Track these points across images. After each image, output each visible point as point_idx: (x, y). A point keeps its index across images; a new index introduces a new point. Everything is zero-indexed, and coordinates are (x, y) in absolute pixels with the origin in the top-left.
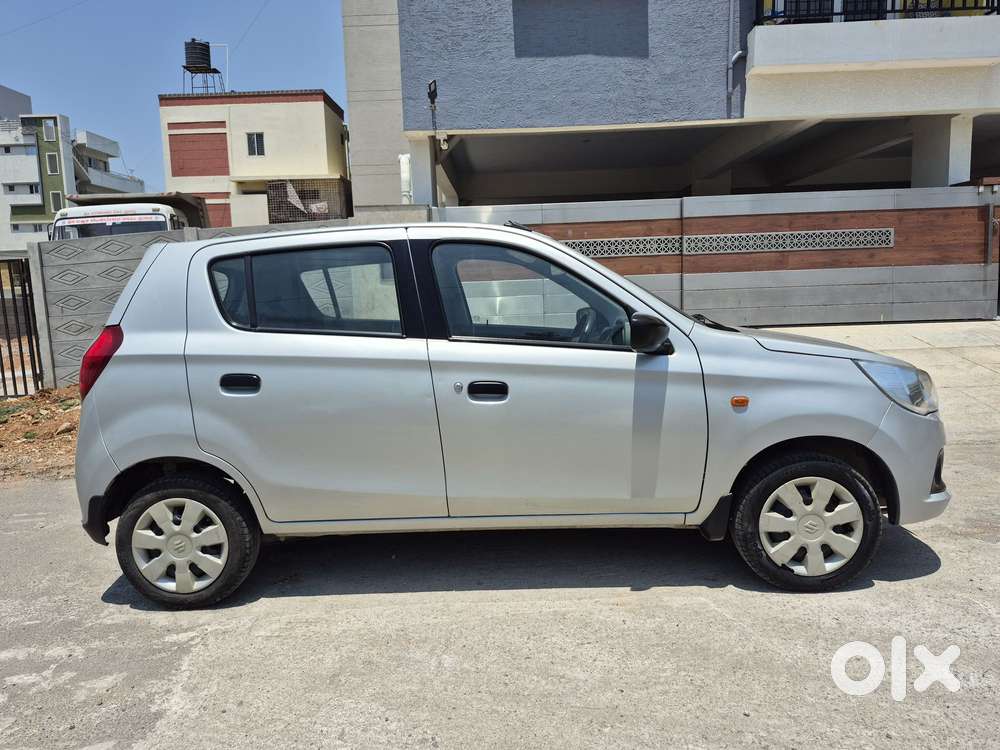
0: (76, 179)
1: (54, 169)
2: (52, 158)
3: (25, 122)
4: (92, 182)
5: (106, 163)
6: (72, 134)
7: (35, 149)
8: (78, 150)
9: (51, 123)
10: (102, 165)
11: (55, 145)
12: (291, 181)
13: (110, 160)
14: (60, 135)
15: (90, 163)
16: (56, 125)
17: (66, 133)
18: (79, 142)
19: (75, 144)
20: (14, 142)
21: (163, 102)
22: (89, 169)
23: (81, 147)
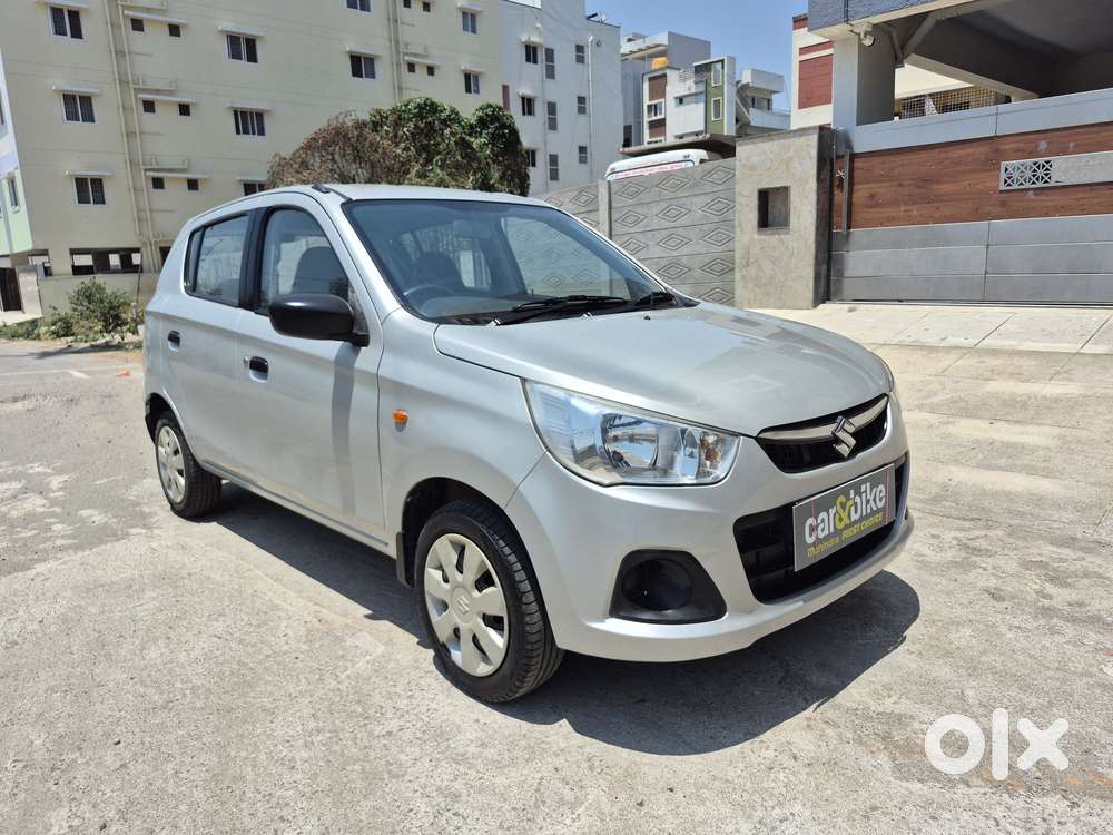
0: (737, 121)
1: (717, 115)
2: (717, 103)
3: (699, 70)
4: (752, 124)
5: (769, 101)
6: (737, 75)
7: (703, 97)
8: (742, 90)
9: (719, 66)
10: (765, 103)
11: (720, 88)
12: (930, 95)
13: (774, 96)
14: (726, 78)
15: (754, 103)
16: (723, 67)
17: (731, 76)
18: (744, 82)
19: (739, 85)
20: (687, 93)
21: (797, 24)
22: (751, 109)
23: (746, 86)
